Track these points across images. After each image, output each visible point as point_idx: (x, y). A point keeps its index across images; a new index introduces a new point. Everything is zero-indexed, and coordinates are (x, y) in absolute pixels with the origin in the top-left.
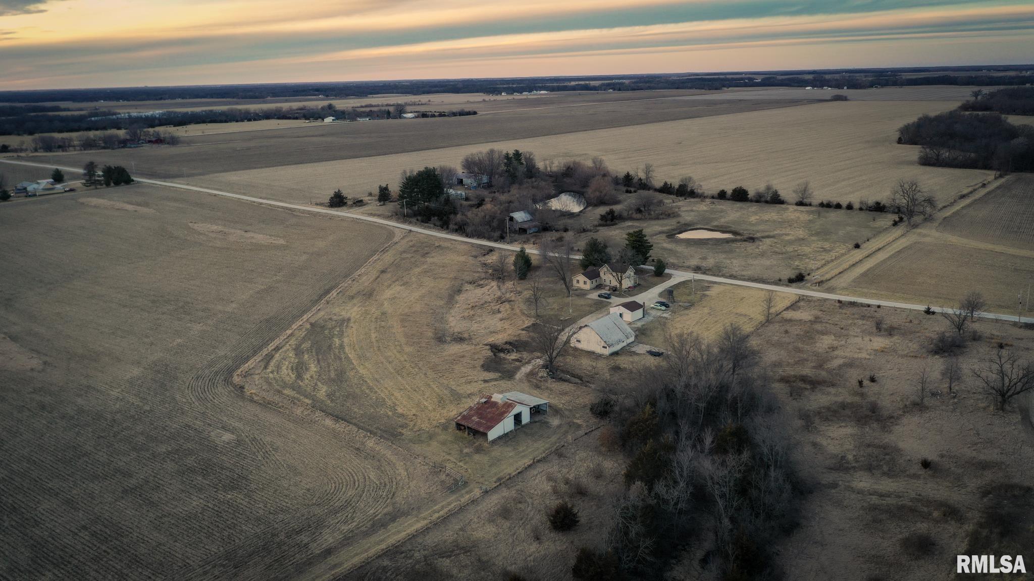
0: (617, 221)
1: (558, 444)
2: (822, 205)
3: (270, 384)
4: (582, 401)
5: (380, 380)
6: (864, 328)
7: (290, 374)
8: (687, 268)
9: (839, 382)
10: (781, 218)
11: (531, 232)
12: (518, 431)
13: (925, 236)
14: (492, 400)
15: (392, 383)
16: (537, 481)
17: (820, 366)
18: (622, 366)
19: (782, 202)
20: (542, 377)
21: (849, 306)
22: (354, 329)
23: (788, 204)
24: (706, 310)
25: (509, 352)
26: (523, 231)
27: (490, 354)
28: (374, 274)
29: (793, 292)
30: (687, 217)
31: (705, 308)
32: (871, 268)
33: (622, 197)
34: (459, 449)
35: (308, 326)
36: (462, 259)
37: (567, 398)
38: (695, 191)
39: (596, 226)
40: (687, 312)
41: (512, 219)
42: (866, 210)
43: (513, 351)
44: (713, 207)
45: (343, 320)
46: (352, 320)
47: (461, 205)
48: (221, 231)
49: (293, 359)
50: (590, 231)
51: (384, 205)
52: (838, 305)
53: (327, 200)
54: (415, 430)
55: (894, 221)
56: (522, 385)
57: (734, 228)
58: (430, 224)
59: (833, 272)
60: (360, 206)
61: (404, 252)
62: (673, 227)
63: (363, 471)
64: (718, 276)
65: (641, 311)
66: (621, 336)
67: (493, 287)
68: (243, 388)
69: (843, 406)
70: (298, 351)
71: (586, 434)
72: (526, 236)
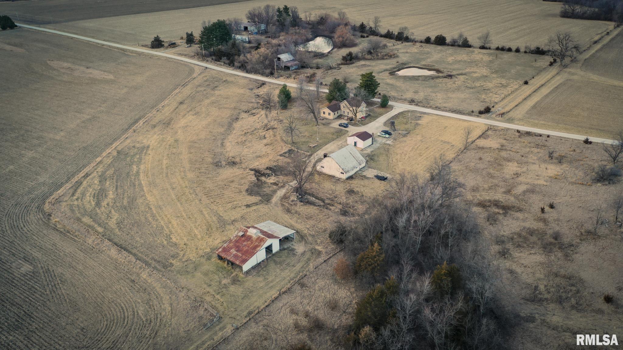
0: (354, 61)
1: (301, 274)
2: (498, 49)
3: (72, 211)
4: (323, 225)
5: (163, 207)
6: (539, 156)
7: (92, 201)
8: (404, 100)
9: (524, 207)
10: (469, 59)
11: (293, 69)
12: (269, 260)
13: (573, 74)
14: (248, 234)
15: (172, 210)
16: (282, 314)
17: (508, 192)
18: (356, 190)
19: (470, 46)
20: (293, 201)
21: (526, 135)
22: (150, 156)
23: (474, 48)
24: (419, 138)
25: (269, 176)
26: (287, 68)
27: (254, 178)
28: (174, 104)
29: (483, 121)
30: (403, 58)
31: (418, 136)
32: (538, 102)
33: (358, 40)
34: (219, 279)
35: (115, 154)
36: (242, 91)
37: (311, 222)
38: (409, 37)
39: (339, 65)
40: (405, 139)
41: (279, 59)
42: (529, 52)
43: (272, 175)
44: (421, 49)
45: (143, 148)
46: (151, 148)
47: (244, 47)
48: (69, 68)
49: (97, 186)
50: (335, 68)
51: (190, 46)
52: (517, 134)
53: (149, 43)
54: (183, 260)
55: (551, 62)
56: (277, 209)
57: (437, 67)
58: (221, 62)
59: (510, 104)
60: (173, 47)
61: (199, 86)
62: (393, 66)
63: (134, 305)
64: (427, 107)
65: (370, 139)
66: (355, 163)
67: (262, 115)
68: (51, 216)
69: (531, 232)
70: (103, 178)
71: (325, 261)
72: (289, 72)
